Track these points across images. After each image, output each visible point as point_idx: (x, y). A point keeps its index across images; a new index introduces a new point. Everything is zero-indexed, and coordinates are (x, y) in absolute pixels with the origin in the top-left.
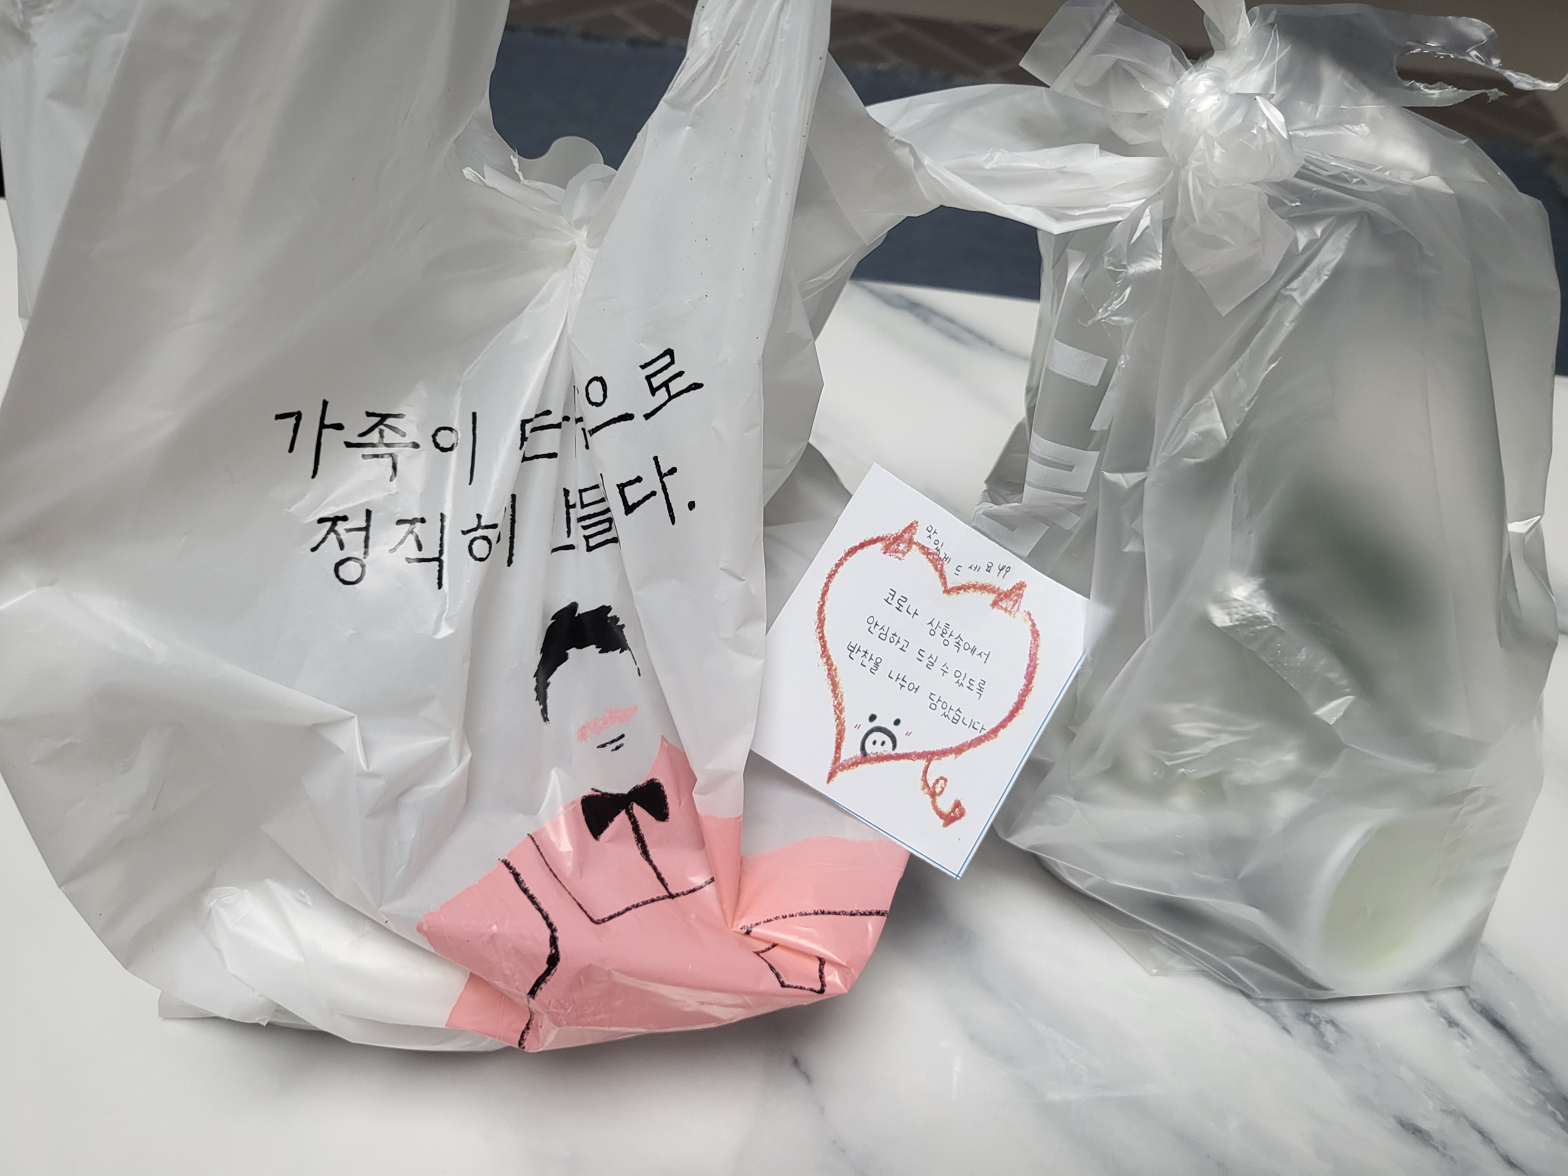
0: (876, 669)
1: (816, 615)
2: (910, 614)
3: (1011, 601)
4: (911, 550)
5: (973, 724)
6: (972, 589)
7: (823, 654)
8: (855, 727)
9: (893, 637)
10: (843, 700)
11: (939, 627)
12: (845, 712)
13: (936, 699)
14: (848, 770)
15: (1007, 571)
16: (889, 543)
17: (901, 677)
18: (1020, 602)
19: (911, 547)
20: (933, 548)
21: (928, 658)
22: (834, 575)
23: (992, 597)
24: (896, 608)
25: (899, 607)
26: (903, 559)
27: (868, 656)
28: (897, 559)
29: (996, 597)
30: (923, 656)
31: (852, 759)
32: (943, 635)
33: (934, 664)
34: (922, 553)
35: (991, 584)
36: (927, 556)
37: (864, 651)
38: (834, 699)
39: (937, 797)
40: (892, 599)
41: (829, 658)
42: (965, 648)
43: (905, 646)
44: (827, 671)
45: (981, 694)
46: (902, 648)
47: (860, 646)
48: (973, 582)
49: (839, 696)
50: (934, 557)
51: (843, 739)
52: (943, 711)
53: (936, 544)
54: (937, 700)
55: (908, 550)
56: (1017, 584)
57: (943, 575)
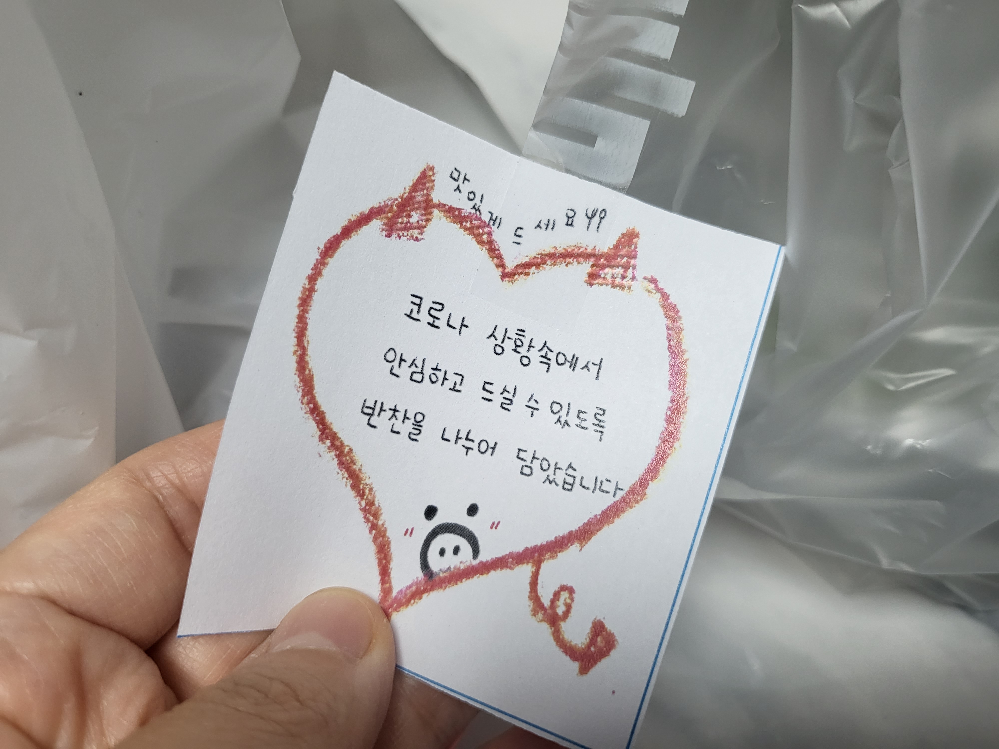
0: (418, 432)
1: (297, 376)
2: (454, 328)
3: (618, 265)
4: (433, 220)
5: (599, 484)
6: (548, 262)
7: (322, 434)
8: (405, 534)
9: (434, 374)
10: (374, 497)
11: (508, 338)
12: (383, 515)
13: (527, 457)
14: (406, 607)
15: (602, 218)
16: (393, 216)
17: (463, 435)
18: (635, 264)
19: (431, 214)
20: (467, 207)
21: (502, 393)
22: (309, 297)
23: (586, 267)
24: (429, 323)
25: (434, 321)
26: (423, 239)
27: (400, 415)
28: (412, 240)
29: (592, 265)
30: (491, 393)
31: (410, 587)
32: (518, 349)
33: (514, 400)
34: (451, 221)
35: (579, 245)
36: (461, 224)
37: (390, 409)
38: (358, 499)
39: (562, 624)
40: (418, 312)
41: (333, 437)
42: (560, 362)
43: (458, 382)
44: (336, 460)
45: (602, 432)
46: (454, 387)
47: (382, 403)
48: (549, 250)
49: (367, 491)
50: (473, 222)
51: (390, 557)
52: (544, 475)
53: (472, 200)
54: (531, 459)
55: (428, 221)
56: (624, 235)
57: (495, 249)
